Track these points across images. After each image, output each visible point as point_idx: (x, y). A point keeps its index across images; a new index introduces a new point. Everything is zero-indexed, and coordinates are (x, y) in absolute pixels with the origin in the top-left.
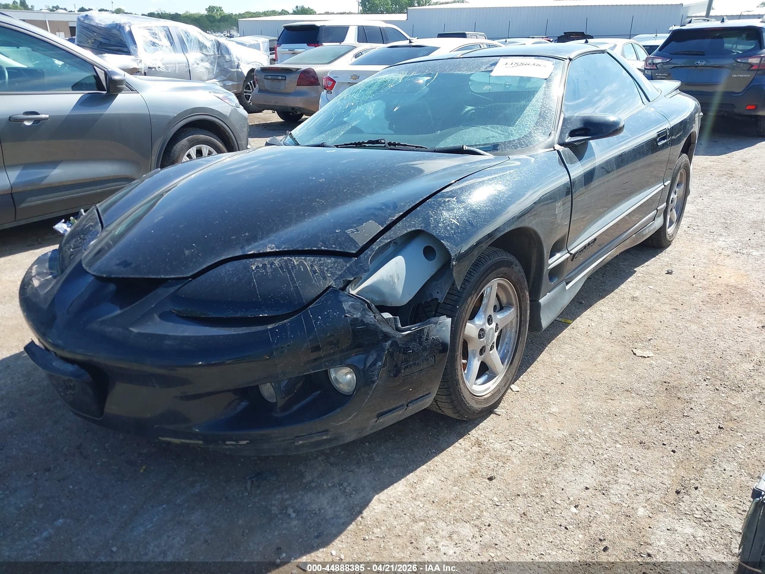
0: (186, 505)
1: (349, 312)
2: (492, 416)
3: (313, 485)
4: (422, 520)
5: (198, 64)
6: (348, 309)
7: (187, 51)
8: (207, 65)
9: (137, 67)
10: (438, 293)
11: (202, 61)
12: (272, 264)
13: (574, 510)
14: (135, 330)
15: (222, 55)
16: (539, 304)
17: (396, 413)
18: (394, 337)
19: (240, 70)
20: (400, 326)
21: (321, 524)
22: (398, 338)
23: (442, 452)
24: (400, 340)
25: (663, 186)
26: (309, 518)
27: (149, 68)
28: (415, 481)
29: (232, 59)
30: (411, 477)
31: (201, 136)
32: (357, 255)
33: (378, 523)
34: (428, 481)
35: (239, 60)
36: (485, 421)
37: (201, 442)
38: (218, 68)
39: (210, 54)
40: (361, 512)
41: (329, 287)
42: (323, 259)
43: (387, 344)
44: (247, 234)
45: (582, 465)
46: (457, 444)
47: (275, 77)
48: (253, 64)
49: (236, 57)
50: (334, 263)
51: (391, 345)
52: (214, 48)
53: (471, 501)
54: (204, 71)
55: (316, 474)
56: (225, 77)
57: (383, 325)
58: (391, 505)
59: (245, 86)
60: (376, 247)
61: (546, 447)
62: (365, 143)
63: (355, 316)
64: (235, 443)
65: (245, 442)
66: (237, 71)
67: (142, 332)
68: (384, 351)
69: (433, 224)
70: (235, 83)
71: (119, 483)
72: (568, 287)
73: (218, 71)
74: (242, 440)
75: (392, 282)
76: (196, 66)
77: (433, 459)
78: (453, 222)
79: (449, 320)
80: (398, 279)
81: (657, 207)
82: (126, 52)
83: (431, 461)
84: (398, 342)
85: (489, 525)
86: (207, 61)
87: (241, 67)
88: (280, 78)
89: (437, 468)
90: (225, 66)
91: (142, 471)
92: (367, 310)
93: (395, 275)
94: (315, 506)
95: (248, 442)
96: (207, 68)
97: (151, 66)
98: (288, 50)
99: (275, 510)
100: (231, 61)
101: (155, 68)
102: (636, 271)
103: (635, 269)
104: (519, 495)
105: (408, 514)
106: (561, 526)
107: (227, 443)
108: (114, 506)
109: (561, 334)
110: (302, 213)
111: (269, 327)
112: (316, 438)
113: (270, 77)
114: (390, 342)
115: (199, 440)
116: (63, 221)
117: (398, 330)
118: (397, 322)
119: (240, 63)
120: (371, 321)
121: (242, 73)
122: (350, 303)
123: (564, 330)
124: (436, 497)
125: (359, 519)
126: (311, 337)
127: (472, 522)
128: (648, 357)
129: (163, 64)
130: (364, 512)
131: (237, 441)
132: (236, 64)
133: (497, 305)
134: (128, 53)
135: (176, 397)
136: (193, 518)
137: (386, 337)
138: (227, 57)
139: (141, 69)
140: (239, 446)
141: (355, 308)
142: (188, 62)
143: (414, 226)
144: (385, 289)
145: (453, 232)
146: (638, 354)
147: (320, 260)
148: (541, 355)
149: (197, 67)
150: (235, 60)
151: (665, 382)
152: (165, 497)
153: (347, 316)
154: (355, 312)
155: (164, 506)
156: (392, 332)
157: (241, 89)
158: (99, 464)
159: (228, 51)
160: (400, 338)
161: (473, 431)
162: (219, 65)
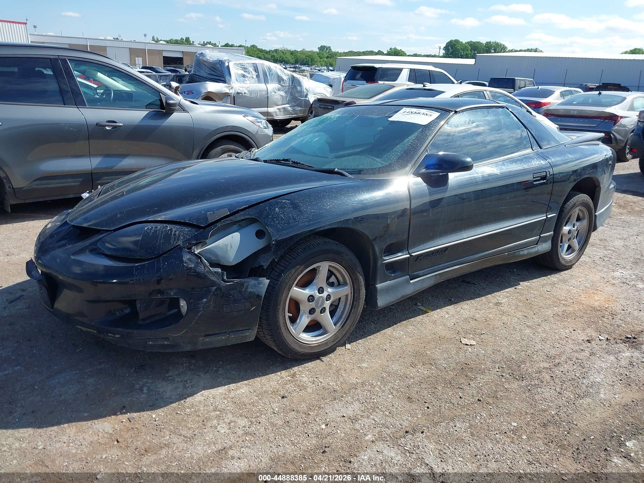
0: (90, 373)
1: (186, 263)
2: (318, 361)
3: (170, 378)
4: (219, 411)
5: (275, 92)
6: (186, 261)
7: (268, 83)
8: (283, 93)
9: (228, 92)
10: (264, 262)
11: (279, 90)
12: (156, 227)
13: (323, 426)
14: (72, 257)
15: (295, 87)
16: (376, 288)
17: (220, 338)
18: (218, 285)
19: (307, 99)
20: (225, 278)
21: (158, 400)
22: (222, 286)
23: (264, 376)
24: (224, 288)
25: (545, 217)
26: (154, 395)
27: (238, 93)
28: (233, 389)
29: (303, 90)
30: (232, 386)
31: (232, 146)
32: (204, 228)
33: (193, 406)
34: (241, 390)
35: (308, 91)
36: (310, 363)
37: (95, 332)
38: (291, 96)
39: (286, 85)
40: (186, 398)
41: (178, 245)
42: (184, 228)
43: (213, 288)
44: (156, 209)
45: (354, 402)
46: (279, 373)
47: (326, 106)
48: (318, 95)
49: (306, 89)
50: (189, 231)
51: (216, 290)
52: (289, 81)
53: (260, 407)
54: (280, 98)
55: (176, 373)
56: (295, 103)
57: (211, 275)
58: (208, 398)
59: (310, 112)
60: (219, 225)
61: (337, 387)
62: (281, 160)
63: (190, 266)
64: (113, 335)
65: (118, 336)
66: (305, 99)
67: (76, 259)
68: (210, 293)
69: (264, 215)
70: (302, 109)
71: (62, 354)
72: (411, 282)
73: (290, 98)
74: (117, 334)
75: (225, 249)
76: (273, 93)
77: (255, 379)
78: (280, 216)
79: (267, 281)
80: (231, 247)
81: (540, 235)
82: (223, 81)
83: (254, 379)
84: (222, 289)
85: (260, 423)
86: (283, 90)
87: (308, 96)
88: (330, 107)
89: (253, 384)
90: (297, 95)
91: (78, 351)
92: (199, 263)
93: (229, 245)
94: (161, 390)
95: (120, 336)
96: (282, 96)
97: (239, 91)
98: (351, 85)
99: (137, 386)
100: (301, 92)
101: (242, 93)
102: (520, 284)
103: (520, 283)
104: (294, 410)
105: (214, 406)
106: (306, 433)
107: (110, 335)
108: (51, 366)
109: (414, 318)
110: (196, 199)
111: (136, 265)
112: (160, 342)
113: (323, 106)
114: (215, 288)
115: (95, 330)
116: (88, 191)
117: (223, 280)
118: (224, 275)
119: (308, 93)
120: (202, 271)
121: (309, 101)
122: (188, 257)
123: (420, 315)
124: (239, 400)
125: (182, 402)
126: (158, 275)
127: (250, 419)
128: (471, 345)
129: (249, 91)
130: (188, 399)
131: (114, 334)
132: (305, 94)
133: (335, 282)
134: (224, 82)
135: (84, 300)
136: (88, 381)
137: (213, 284)
138: (299, 88)
139: (231, 93)
140: (115, 338)
141: (191, 261)
142: (268, 90)
143: (251, 215)
144: (220, 253)
145: (278, 222)
146: (463, 342)
147: (182, 229)
148: (386, 330)
149: (273, 95)
150: (305, 91)
151: (466, 364)
152: (81, 367)
153: (184, 265)
154: (191, 264)
155: (77, 372)
156: (218, 281)
157: (307, 114)
158: (58, 342)
159: (300, 84)
160: (224, 286)
161: (296, 368)
162: (291, 94)
